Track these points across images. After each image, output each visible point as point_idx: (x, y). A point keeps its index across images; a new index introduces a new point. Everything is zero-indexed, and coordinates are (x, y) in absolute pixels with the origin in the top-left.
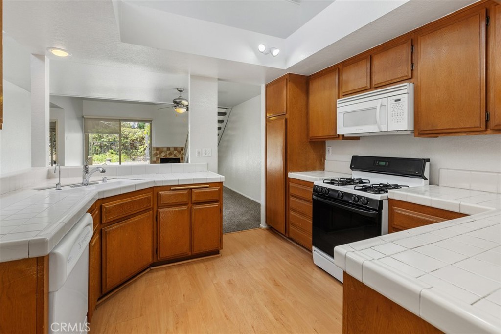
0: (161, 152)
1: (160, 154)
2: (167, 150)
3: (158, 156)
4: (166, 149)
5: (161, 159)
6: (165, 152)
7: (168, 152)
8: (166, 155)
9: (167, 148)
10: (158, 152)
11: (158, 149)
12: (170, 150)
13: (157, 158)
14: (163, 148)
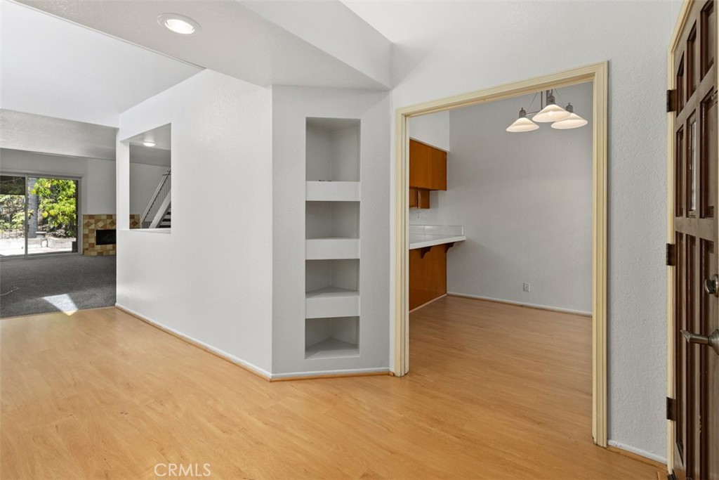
0: (97, 221)
1: (96, 223)
2: (107, 218)
3: (93, 227)
4: (105, 217)
5: (97, 231)
6: (103, 220)
7: (109, 221)
8: (105, 225)
9: (108, 216)
10: (92, 221)
11: (91, 217)
12: (111, 218)
13: (89, 230)
14: (100, 215)
